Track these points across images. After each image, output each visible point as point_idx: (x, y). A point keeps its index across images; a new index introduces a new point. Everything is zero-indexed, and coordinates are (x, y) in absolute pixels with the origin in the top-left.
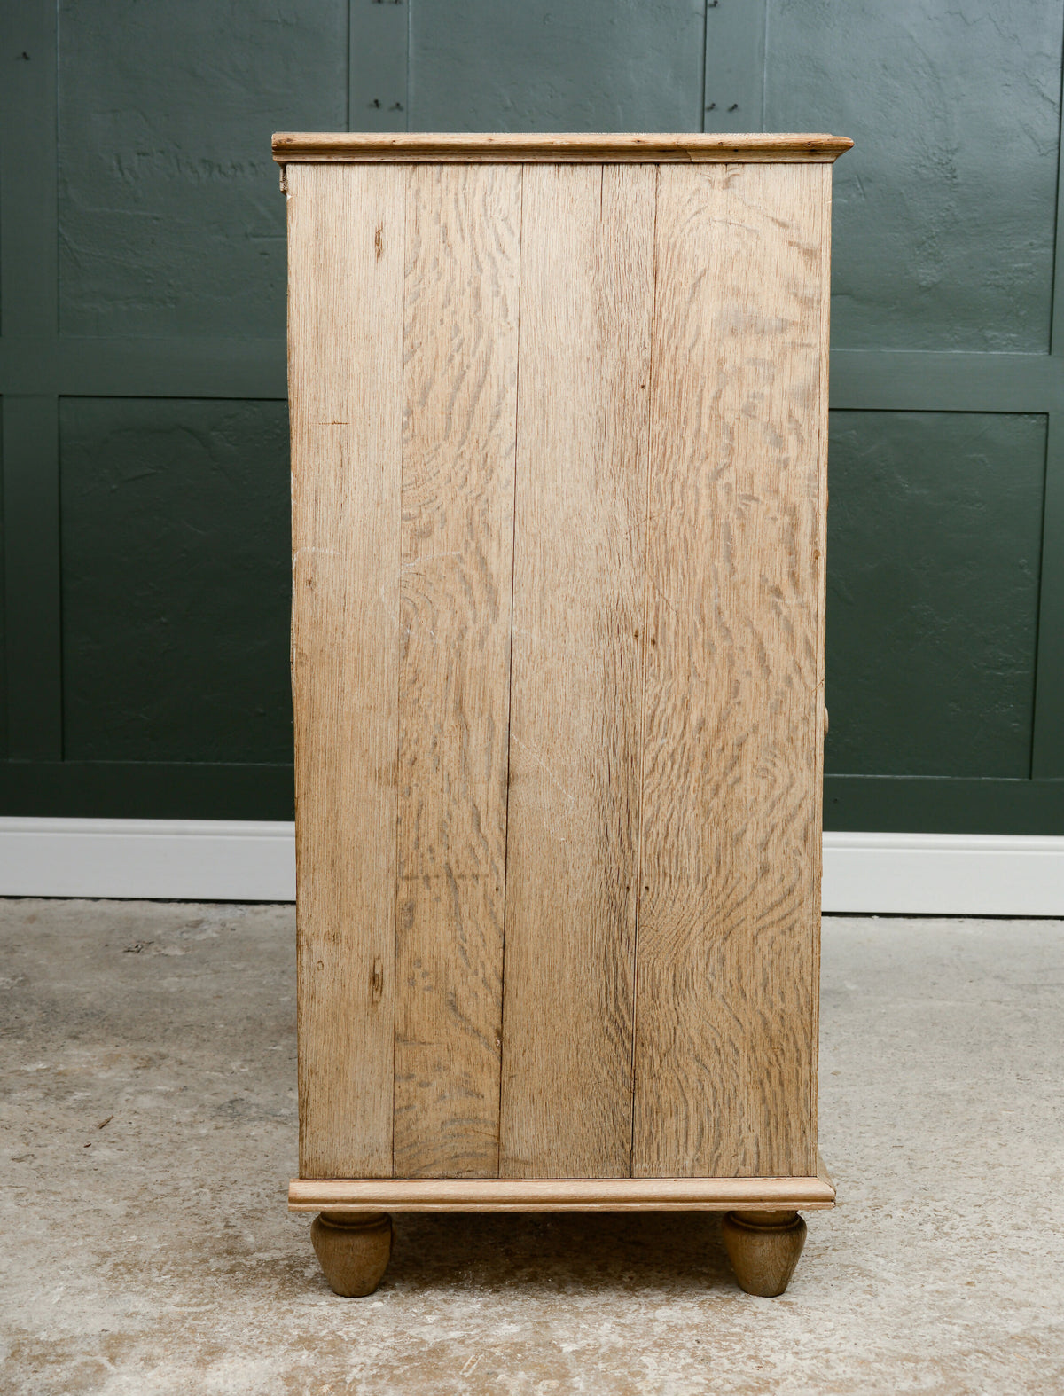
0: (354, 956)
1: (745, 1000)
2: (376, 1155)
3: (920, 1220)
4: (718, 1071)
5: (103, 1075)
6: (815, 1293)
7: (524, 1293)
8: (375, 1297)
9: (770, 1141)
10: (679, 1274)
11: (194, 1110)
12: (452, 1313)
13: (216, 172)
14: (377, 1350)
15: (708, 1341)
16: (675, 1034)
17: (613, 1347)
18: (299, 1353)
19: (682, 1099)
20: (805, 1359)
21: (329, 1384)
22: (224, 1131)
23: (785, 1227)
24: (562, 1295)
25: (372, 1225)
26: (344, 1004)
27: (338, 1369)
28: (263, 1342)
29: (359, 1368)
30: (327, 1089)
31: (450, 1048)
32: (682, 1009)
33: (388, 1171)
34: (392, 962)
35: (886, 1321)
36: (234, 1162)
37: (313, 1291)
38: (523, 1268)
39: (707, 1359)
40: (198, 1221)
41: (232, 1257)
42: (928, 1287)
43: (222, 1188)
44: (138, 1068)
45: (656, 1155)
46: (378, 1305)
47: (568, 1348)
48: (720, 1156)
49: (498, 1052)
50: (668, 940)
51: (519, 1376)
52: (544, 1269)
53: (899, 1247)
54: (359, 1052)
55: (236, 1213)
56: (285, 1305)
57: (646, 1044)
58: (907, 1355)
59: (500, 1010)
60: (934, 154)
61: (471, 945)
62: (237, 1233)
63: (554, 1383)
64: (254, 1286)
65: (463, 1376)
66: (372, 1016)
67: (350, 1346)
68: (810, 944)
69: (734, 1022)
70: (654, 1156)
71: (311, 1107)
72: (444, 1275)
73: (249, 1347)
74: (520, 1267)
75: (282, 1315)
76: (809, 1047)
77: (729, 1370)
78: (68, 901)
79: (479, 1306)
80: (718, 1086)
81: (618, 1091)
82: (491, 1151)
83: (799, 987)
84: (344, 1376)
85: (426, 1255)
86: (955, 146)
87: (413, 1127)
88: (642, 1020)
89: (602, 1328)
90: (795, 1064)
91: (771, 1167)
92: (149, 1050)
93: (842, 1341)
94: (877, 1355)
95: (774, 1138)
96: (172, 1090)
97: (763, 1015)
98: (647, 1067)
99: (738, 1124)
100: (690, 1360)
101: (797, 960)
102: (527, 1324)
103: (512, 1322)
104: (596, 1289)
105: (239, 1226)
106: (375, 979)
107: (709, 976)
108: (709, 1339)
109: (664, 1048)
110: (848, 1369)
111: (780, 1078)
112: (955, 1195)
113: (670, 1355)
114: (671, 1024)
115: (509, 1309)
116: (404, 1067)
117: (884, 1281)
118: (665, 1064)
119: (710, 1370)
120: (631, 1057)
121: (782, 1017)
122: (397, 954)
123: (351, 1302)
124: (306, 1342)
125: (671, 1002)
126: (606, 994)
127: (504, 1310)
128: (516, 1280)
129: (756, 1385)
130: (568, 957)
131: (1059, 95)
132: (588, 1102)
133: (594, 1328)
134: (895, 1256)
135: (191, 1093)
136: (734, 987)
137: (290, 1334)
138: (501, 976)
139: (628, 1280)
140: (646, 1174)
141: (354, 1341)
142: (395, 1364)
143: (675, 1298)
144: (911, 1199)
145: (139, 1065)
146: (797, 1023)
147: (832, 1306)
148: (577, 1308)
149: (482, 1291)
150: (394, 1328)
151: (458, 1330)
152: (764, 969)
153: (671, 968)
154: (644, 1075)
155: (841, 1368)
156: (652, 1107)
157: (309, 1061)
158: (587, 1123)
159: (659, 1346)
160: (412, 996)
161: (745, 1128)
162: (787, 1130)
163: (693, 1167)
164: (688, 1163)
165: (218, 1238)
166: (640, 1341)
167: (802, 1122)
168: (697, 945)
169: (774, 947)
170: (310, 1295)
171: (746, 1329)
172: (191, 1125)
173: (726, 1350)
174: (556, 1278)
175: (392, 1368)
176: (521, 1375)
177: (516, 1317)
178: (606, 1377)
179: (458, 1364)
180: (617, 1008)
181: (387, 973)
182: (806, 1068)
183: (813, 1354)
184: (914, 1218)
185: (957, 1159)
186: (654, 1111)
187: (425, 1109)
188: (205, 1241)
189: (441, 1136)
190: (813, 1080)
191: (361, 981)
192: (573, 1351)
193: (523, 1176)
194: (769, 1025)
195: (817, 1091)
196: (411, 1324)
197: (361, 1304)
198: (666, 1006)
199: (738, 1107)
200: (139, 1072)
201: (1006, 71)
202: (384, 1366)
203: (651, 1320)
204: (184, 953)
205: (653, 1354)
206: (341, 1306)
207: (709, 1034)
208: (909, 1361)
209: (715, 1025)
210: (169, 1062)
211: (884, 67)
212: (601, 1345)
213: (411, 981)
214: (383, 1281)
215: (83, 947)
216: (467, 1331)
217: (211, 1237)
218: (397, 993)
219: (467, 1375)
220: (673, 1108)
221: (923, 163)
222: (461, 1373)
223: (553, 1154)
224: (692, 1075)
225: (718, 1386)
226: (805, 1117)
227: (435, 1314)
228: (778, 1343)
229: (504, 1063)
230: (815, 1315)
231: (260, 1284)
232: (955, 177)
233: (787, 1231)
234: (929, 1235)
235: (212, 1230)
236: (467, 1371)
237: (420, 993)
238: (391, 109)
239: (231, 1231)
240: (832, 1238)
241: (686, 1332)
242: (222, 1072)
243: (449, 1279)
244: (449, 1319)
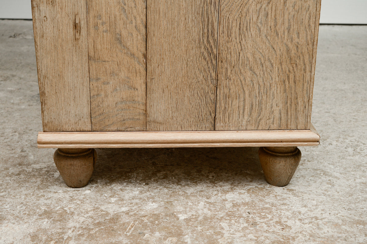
0: (64, 13)
1: (278, 37)
2: (82, 120)
3: (345, 146)
4: (262, 76)
6: (303, 184)
7: (161, 185)
8: (87, 187)
9: (287, 111)
10: (236, 174)
11: (21, 98)
12: (124, 196)
14: (84, 218)
15: (254, 213)
16: (239, 56)
17: (205, 217)
18: (43, 221)
19: (242, 90)
20: (306, 223)
21: (54, 240)
22: (32, 107)
23: (292, 154)
24: (179, 186)
25: (83, 154)
26: (60, 40)
27: (61, 231)
28: (25, 214)
29: (72, 230)
30: (54, 86)
31: (119, 64)
32: (243, 42)
33: (89, 128)
34: (85, 16)
35: (341, 200)
36: (33, 120)
37: (57, 185)
38: (161, 172)
39: (254, 224)
40: (9, 148)
41: (21, 167)
42: (358, 181)
43: (24, 133)
45: (228, 119)
46: (88, 192)
47: (182, 217)
48: (261, 119)
49: (145, 66)
50: (237, 4)
51: (156, 235)
52: (171, 172)
53: (339, 159)
54: (70, 66)
55: (28, 144)
56: (41, 192)
57: (224, 61)
58: (358, 220)
59: (145, 43)
61: (128, 7)
62: (26, 155)
63: (175, 239)
64: (28, 182)
65: (126, 235)
66: (76, 47)
67: (70, 216)
68: (315, 6)
69: (271, 49)
70: (227, 120)
71: (46, 95)
72: (122, 176)
73: (18, 217)
74: (159, 171)
75: (38, 198)
76: (311, 63)
77: (267, 230)
79: (138, 192)
80: (261, 83)
81: (208, 86)
82: (142, 117)
83: (308, 30)
84: (63, 235)
85: (114, 165)
87: (101, 105)
88: (222, 48)
89: (199, 205)
90: (303, 72)
91: (287, 125)
92: (9, 73)
93: (323, 212)
94: (343, 221)
95: (289, 110)
96: (14, 89)
97: (287, 45)
98: (224, 74)
99: (271, 103)
100: (246, 225)
101: (308, 15)
102: (161, 203)
103: (154, 202)
104: (196, 182)
105: (27, 151)
106: (76, 26)
107: (259, 24)
108: (254, 211)
109: (233, 63)
110: (330, 230)
111: (294, 79)
112: (359, 134)
113: (235, 222)
114: (237, 51)
115: (153, 194)
116: (94, 74)
117: (336, 177)
118: (233, 72)
119: (257, 231)
120: (216, 69)
121: (297, 47)
122: (88, 12)
123: (75, 191)
124: (47, 214)
125: (238, 38)
126: (203, 34)
127: (150, 194)
128: (157, 178)
129: (283, 240)
130: (181, 14)
132: (193, 92)
133: (195, 205)
134: (338, 164)
135: (22, 91)
136: (273, 30)
137: (40, 209)
138: (145, 24)
139: (212, 177)
140: (222, 129)
141: (72, 213)
142: (92, 227)
143: (235, 188)
144: (338, 136)
146: (305, 50)
147: (313, 191)
148: (187, 193)
149: (140, 184)
150: (94, 205)
151: (126, 206)
152: (289, 20)
153: (238, 20)
154: (222, 77)
155: (326, 229)
156: (226, 95)
157: (43, 71)
158: (192, 103)
159: (229, 216)
160: (97, 35)
161: (274, 105)
162: (296, 106)
163: (247, 125)
164: (244, 123)
165: (16, 157)
166: (219, 213)
167: (304, 102)
168: (253, 6)
169: (295, 8)
170: (55, 187)
171: (273, 205)
172: (18, 104)
173: (264, 218)
174: (176, 176)
175: (90, 230)
176: (157, 234)
177: (156, 199)
178: (202, 235)
179: (124, 227)
180: (208, 42)
181: (82, 23)
182: (308, 74)
183: (309, 220)
184: (342, 145)
185: (355, 118)
186: (227, 97)
187: (106, 96)
188: (10, 158)
189: (115, 110)
190: (312, 79)
191: (68, 27)
192: (185, 219)
193: (159, 130)
194: (290, 51)
195: (313, 86)
196: (103, 203)
197: (79, 192)
198: (235, 40)
199: (271, 95)
202: (85, 228)
203: (224, 200)
205: (226, 221)
206: (69, 193)
207: (258, 56)
208: (360, 224)
209: (261, 51)
210: (16, 78)
212: (199, 215)
213: (96, 26)
214: (91, 179)
216: (131, 207)
217: (13, 157)
218: (88, 34)
219: (128, 234)
220: (238, 95)
222: (125, 233)
223: (175, 119)
224: (248, 78)
225: (261, 241)
226: (306, 100)
227: (115, 197)
228: (290, 214)
229: (148, 71)
230: (306, 196)
231: (32, 181)
233: (293, 156)
234: (351, 153)
235: (15, 153)
236: (129, 232)
237: (101, 34)
239: (23, 154)
240: (306, 155)
241: (242, 207)
243: (124, 178)
244: (123, 200)
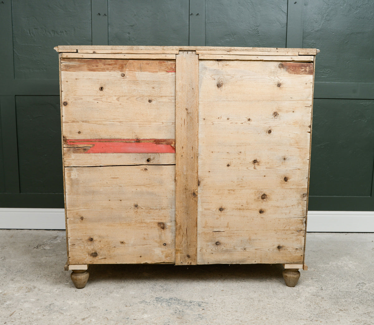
5: (17, 295)
13: (56, 34)
44: (27, 292)
60: (253, 27)
78: (23, 230)
86: (258, 25)
131: (287, 11)
145: (27, 291)
200: (27, 293)
201: (272, 4)
204: (50, 248)
211: (239, 3)
215: (23, 247)
221: (250, 29)
232: (259, 33)
238: (103, 16)
242: (50, 293)
